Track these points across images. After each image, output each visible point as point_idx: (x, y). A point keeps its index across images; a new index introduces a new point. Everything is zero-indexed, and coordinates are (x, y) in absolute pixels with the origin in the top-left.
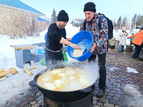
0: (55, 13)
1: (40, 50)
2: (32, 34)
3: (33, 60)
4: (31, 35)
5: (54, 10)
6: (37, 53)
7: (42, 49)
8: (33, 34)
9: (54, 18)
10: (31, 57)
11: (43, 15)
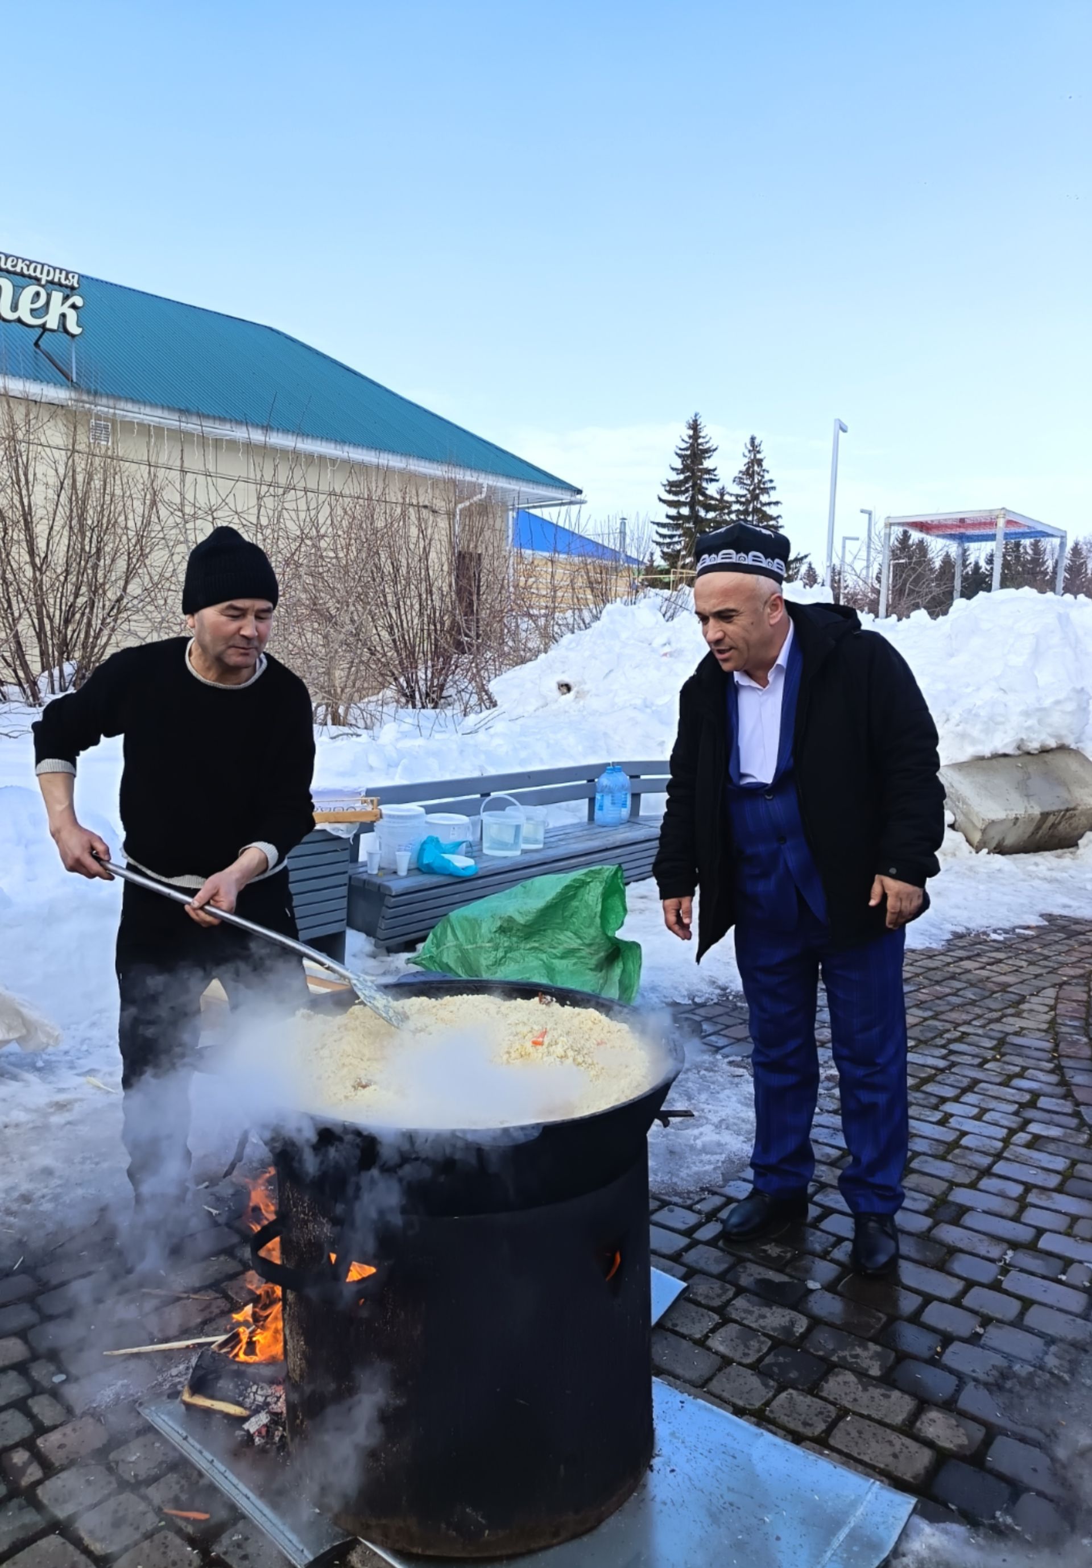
0: (707, 464)
1: (434, 841)
2: (442, 687)
3: (369, 931)
4: (435, 698)
5: (695, 427)
6: (403, 872)
7: (455, 837)
8: (450, 691)
9: (685, 511)
10: (344, 903)
11: (567, 497)
